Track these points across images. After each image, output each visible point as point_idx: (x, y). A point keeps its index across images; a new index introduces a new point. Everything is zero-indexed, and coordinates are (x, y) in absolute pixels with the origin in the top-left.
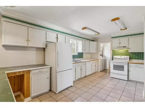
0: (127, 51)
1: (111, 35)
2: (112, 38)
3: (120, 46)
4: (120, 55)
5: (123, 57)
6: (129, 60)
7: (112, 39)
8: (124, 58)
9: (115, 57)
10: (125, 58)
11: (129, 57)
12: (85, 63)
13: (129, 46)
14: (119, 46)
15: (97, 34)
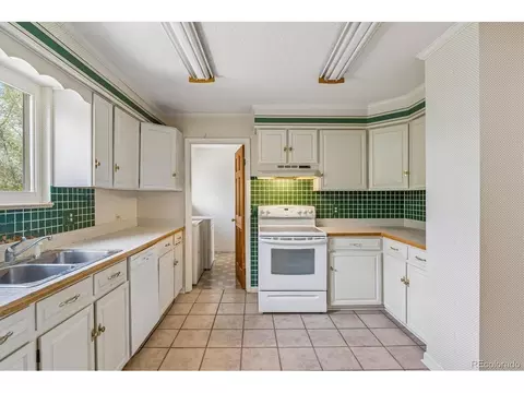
0: (304, 183)
1: (254, 106)
2: (257, 120)
3: (291, 162)
4: (281, 203)
5: (295, 210)
6: (313, 221)
7: (258, 126)
8: (300, 213)
9: (263, 209)
10: (303, 215)
11: (313, 208)
12: (122, 266)
13: (321, 165)
14: (284, 162)
15: (200, 77)
